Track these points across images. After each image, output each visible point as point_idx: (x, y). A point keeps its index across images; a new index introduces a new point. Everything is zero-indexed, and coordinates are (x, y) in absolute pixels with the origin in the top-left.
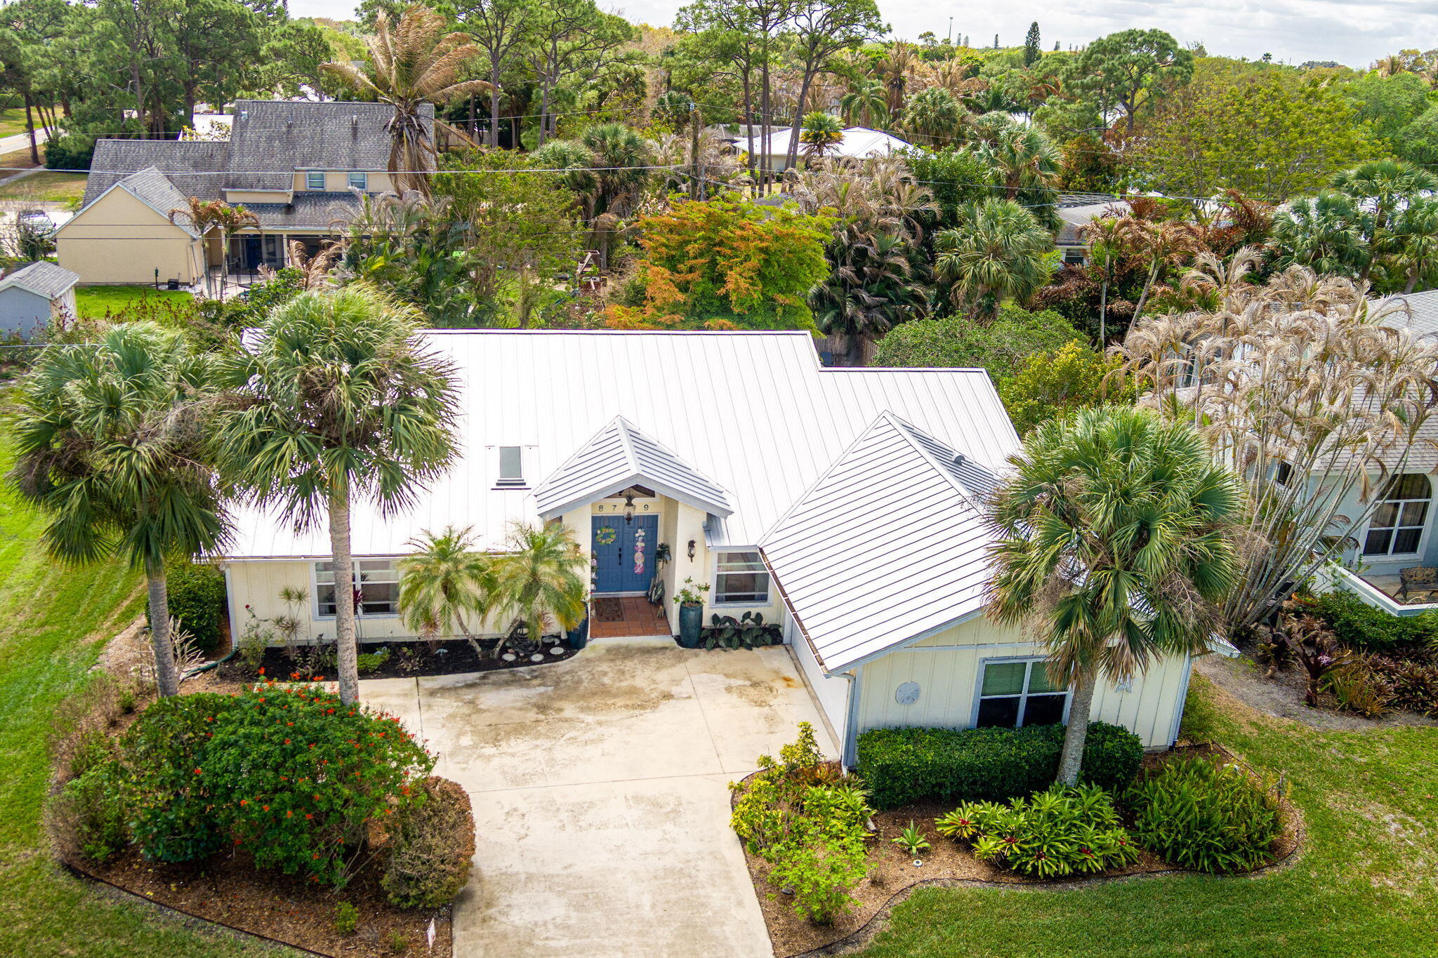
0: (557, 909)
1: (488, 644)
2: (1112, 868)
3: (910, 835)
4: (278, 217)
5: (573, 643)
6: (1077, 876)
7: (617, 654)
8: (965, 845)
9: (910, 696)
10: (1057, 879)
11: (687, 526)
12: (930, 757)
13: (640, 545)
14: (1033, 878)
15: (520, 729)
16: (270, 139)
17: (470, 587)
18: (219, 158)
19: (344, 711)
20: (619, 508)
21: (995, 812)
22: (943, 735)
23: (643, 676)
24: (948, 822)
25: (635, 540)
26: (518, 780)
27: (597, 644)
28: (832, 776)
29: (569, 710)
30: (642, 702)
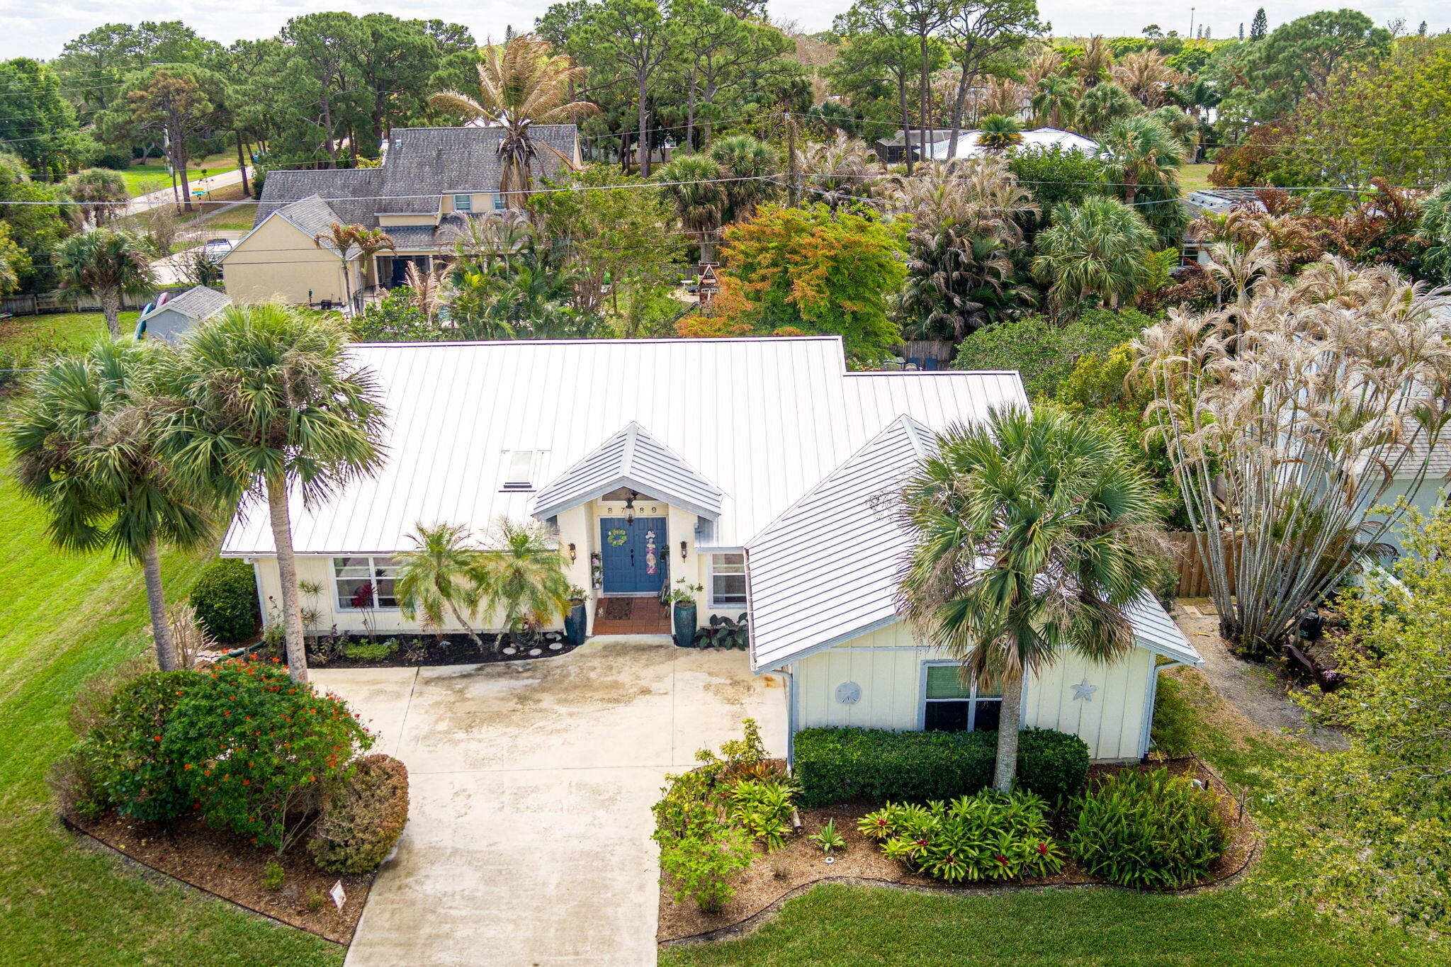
0: (470, 881)
1: (488, 638)
2: (1028, 876)
3: (828, 833)
4: (425, 238)
5: (573, 637)
6: (987, 883)
7: (610, 650)
8: (877, 843)
9: (851, 695)
10: (965, 884)
11: (679, 529)
12: (856, 756)
13: (651, 546)
14: (940, 882)
15: (496, 717)
16: (421, 165)
17: (461, 581)
18: (375, 184)
19: (287, 689)
21: (921, 817)
22: (879, 737)
23: (628, 672)
24: (868, 822)
25: (645, 542)
26: (475, 764)
27: (595, 642)
28: (772, 772)
29: (547, 701)
30: (617, 696)
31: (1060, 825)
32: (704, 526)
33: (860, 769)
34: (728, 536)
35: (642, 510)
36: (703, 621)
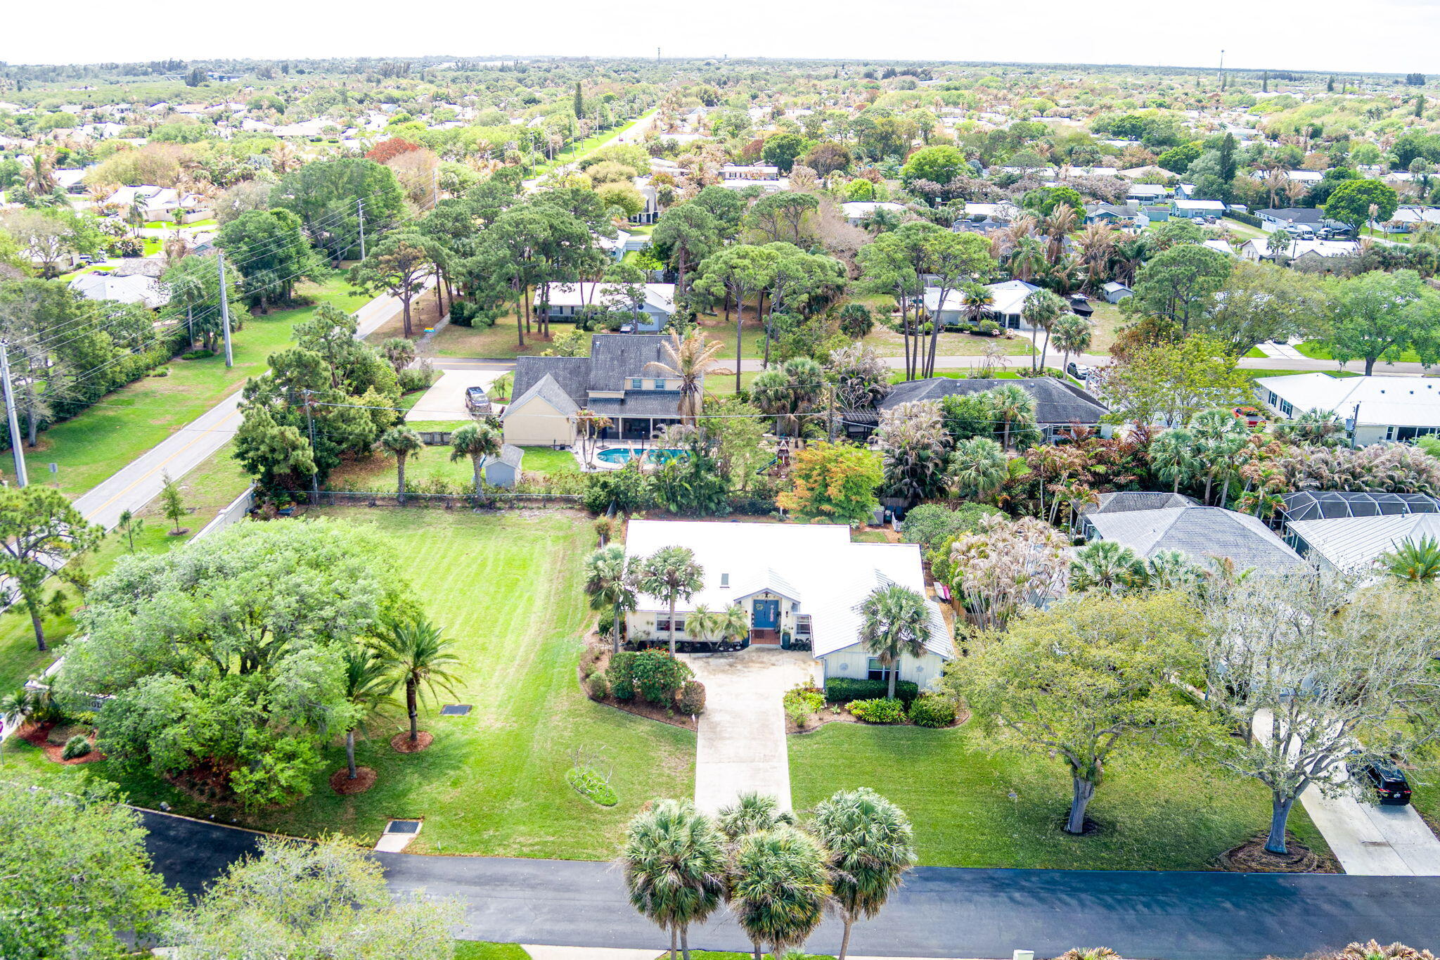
0: (725, 718)
1: (714, 644)
2: (894, 722)
3: (835, 709)
4: (617, 406)
5: (744, 645)
6: (882, 723)
7: (758, 650)
8: (849, 712)
9: (845, 667)
10: (875, 723)
11: (785, 607)
12: (845, 686)
13: (773, 611)
14: (868, 722)
15: (723, 671)
16: (612, 359)
17: (708, 624)
18: (583, 369)
19: (672, 659)
20: (762, 597)
21: (862, 704)
22: (853, 681)
23: (766, 657)
24: (848, 706)
25: (770, 609)
26: (722, 685)
27: (753, 646)
28: (818, 691)
29: (739, 667)
30: (763, 666)
31: (906, 708)
32: (795, 606)
33: (846, 690)
34: (803, 610)
35: (771, 598)
36: (792, 640)
